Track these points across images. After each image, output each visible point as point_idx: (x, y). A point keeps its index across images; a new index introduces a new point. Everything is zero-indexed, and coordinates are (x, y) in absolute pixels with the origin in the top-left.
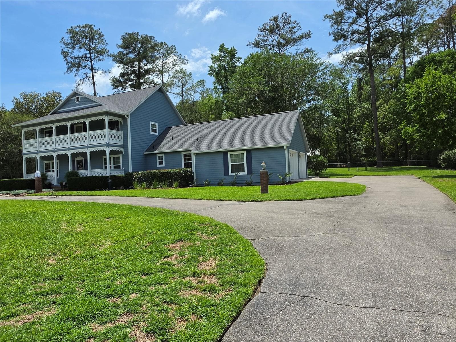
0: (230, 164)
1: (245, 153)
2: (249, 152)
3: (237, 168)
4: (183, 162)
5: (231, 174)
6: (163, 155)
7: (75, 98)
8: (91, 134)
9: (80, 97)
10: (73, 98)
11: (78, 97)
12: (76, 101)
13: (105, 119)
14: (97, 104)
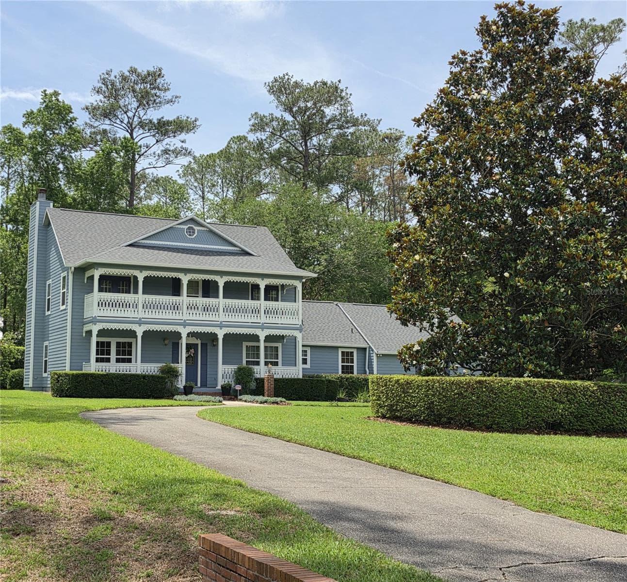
4: (340, 364)
6: (309, 350)
7: (186, 227)
8: (268, 305)
9: (196, 228)
10: (182, 227)
11: (192, 227)
12: (187, 232)
13: (298, 286)
14: (238, 249)
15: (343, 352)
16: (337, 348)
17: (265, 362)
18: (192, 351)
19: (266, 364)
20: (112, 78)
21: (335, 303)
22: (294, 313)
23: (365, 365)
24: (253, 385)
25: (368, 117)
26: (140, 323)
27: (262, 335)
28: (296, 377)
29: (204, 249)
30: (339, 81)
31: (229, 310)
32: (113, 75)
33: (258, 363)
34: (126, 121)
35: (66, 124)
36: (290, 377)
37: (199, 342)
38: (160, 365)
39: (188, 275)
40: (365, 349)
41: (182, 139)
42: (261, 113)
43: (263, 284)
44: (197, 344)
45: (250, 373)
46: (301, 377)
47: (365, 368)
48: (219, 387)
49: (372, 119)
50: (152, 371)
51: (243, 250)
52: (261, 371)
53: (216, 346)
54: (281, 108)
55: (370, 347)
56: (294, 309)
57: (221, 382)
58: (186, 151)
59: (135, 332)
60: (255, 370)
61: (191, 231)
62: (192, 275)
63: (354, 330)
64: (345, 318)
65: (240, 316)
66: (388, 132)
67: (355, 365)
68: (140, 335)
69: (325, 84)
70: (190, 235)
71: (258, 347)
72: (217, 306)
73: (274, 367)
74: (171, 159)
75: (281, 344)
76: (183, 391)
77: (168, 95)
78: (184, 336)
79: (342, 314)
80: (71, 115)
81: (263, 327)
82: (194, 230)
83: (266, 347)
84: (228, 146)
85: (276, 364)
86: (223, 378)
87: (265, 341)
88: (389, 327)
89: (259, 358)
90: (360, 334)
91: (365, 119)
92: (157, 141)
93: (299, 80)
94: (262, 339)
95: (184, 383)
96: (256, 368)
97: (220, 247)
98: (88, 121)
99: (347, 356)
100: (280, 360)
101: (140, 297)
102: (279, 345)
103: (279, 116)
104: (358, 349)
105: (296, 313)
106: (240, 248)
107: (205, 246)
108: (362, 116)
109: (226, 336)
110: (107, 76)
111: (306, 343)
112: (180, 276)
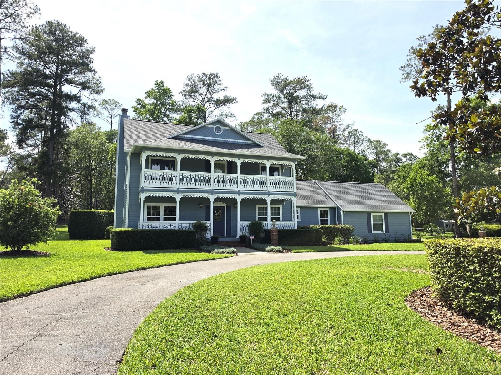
0: (372, 223)
1: (383, 214)
2: (386, 214)
3: (378, 227)
4: (320, 218)
5: (373, 232)
6: (299, 209)
7: (215, 127)
8: (272, 179)
9: (222, 128)
10: (212, 126)
11: (219, 127)
12: (215, 130)
13: (292, 165)
14: (251, 142)
15: (321, 211)
16: (317, 208)
17: (271, 218)
18: (220, 211)
19: (272, 219)
20: (194, 78)
21: (314, 181)
22: (290, 184)
23: (335, 218)
24: (263, 235)
25: (321, 94)
26: (178, 191)
27: (269, 199)
28: (293, 228)
29: (228, 142)
30: (307, 76)
31: (244, 182)
32: (194, 76)
33: (266, 219)
34: (201, 99)
35: (168, 98)
36: (288, 228)
37: (225, 205)
38: (193, 222)
39: (215, 157)
40: (335, 208)
41: (228, 107)
42: (268, 93)
43: (268, 164)
44: (224, 207)
45: (260, 226)
46: (296, 228)
47: (335, 220)
48: (238, 237)
49: (323, 95)
50: (188, 226)
51: (255, 143)
52: (268, 224)
53: (237, 208)
54: (278, 91)
55: (338, 207)
56: (290, 181)
57: (239, 233)
58: (232, 114)
59: (174, 198)
60: (264, 224)
61: (218, 129)
62: (217, 157)
63: (327, 197)
64: (320, 190)
65: (253, 186)
66: (330, 104)
67: (329, 218)
68: (178, 200)
69: (299, 78)
70: (218, 132)
71: (266, 208)
72: (236, 179)
73: (277, 222)
74: (224, 118)
75: (281, 206)
76: (211, 241)
77: (222, 87)
78: (212, 201)
79: (319, 187)
80: (171, 94)
81: (269, 194)
82: (221, 129)
83: (271, 208)
84: (253, 118)
85: (278, 219)
86: (241, 230)
87: (271, 204)
88: (348, 194)
89: (267, 216)
90: (331, 199)
91: (320, 95)
92: (216, 108)
93: (286, 77)
94: (269, 202)
95: (212, 235)
96: (264, 222)
97: (238, 141)
98: (182, 100)
99: (324, 213)
100: (281, 217)
101: (178, 173)
102: (280, 206)
103: (277, 94)
104: (331, 208)
105: (291, 184)
106: (253, 141)
107: (228, 140)
108: (318, 94)
109: (243, 200)
110: (191, 77)
111: (298, 205)
112: (209, 158)
